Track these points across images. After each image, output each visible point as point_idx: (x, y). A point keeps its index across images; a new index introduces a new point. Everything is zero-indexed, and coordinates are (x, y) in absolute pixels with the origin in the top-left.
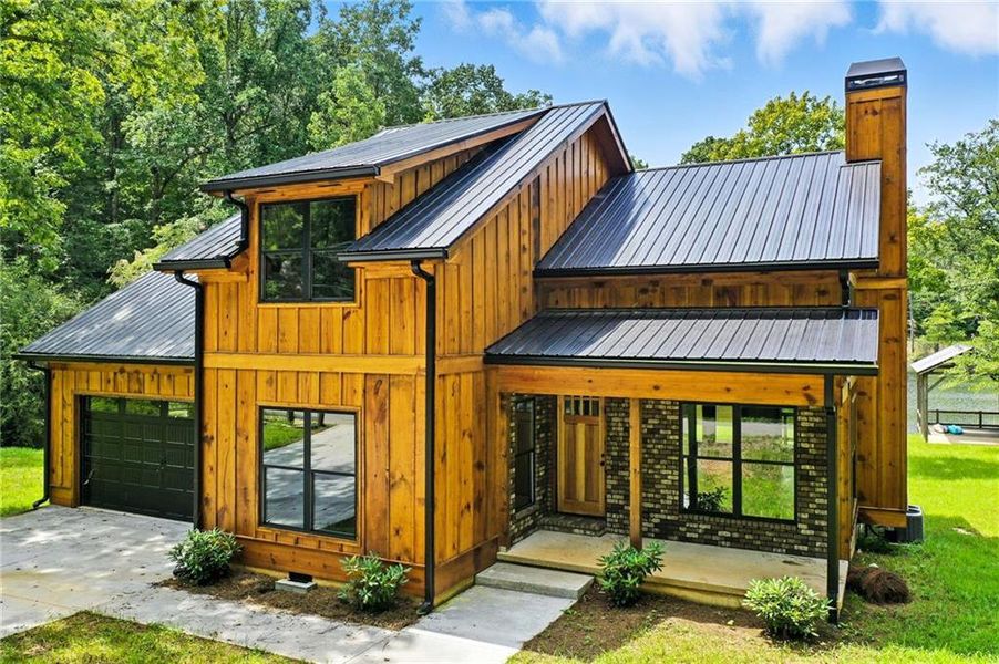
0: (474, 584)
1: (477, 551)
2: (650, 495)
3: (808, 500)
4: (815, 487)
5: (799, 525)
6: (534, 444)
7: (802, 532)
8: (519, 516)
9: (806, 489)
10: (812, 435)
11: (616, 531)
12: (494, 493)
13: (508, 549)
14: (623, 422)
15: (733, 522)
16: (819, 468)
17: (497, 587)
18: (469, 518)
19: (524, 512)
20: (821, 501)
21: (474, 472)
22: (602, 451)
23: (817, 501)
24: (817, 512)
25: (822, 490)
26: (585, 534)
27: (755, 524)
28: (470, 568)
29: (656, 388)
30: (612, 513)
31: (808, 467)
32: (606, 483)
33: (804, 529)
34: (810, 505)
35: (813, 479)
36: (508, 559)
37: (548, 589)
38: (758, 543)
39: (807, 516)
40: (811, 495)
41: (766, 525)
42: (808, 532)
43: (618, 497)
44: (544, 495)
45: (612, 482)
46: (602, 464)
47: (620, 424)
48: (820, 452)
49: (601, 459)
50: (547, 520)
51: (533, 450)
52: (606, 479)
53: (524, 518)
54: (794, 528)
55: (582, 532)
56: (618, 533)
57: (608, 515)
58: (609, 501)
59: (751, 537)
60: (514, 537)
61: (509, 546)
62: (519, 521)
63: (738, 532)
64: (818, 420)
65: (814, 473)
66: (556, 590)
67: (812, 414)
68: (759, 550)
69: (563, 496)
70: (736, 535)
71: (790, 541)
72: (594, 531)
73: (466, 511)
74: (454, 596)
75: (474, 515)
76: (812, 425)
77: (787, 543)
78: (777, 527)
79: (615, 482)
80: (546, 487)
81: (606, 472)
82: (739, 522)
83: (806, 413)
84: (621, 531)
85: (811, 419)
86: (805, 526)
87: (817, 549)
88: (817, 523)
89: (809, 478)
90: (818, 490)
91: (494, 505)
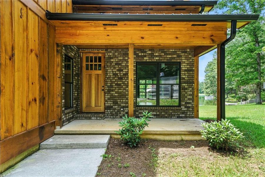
0: (39, 149)
1: (41, 129)
2: (124, 101)
3: (185, 97)
4: (187, 92)
5: (182, 107)
6: (73, 80)
7: (183, 109)
8: (66, 111)
9: (184, 93)
10: (186, 72)
11: (109, 117)
12: (53, 97)
13: (61, 127)
14: (112, 71)
15: (157, 108)
16: (188, 85)
17: (56, 148)
18: (35, 108)
19: (68, 111)
20: (189, 97)
21: (39, 80)
22: (103, 85)
23: (188, 97)
24: (188, 101)
25: (190, 93)
26: (97, 119)
27: (166, 108)
28: (37, 139)
29: (143, 38)
30: (108, 110)
31: (185, 85)
32: (105, 98)
33: (183, 108)
34: (186, 99)
35: (186, 89)
36: (61, 132)
37: (88, 144)
38: (167, 115)
39: (184, 103)
40: (186, 95)
41: (170, 108)
42: (185, 109)
43: (110, 103)
44: (77, 105)
45: (107, 97)
46: (103, 90)
47: (111, 72)
48: (189, 79)
49: (103, 88)
50: (78, 115)
51: (72, 83)
52: (105, 96)
53: (69, 113)
54: (180, 108)
55: (95, 118)
56: (110, 118)
57: (106, 111)
58: (106, 105)
59: (164, 113)
60: (64, 122)
61: (62, 126)
62: (66, 114)
63: (159, 112)
64: (188, 67)
65: (187, 87)
66: (93, 144)
67: (186, 64)
68: (167, 118)
69: (85, 106)
70: (158, 113)
71: (178, 113)
72: (101, 117)
73: (34, 102)
74: (22, 159)
75: (40, 106)
76: (186, 69)
77: (177, 114)
78: (174, 108)
79: (109, 97)
80: (78, 102)
81: (105, 93)
82: (159, 108)
83: (184, 64)
84: (112, 117)
85: (186, 66)
86: (184, 107)
87: (188, 115)
88: (188, 105)
89: (185, 89)
90: (188, 93)
91: (53, 103)
